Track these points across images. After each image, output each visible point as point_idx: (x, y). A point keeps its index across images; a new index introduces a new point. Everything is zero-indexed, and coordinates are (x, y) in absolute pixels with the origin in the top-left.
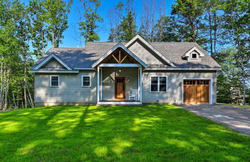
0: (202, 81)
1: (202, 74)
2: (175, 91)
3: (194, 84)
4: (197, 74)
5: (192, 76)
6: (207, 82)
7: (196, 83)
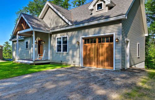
0: (104, 37)
1: (104, 28)
2: (75, 54)
3: (95, 42)
4: (97, 29)
5: (91, 33)
6: (110, 38)
7: (97, 40)
